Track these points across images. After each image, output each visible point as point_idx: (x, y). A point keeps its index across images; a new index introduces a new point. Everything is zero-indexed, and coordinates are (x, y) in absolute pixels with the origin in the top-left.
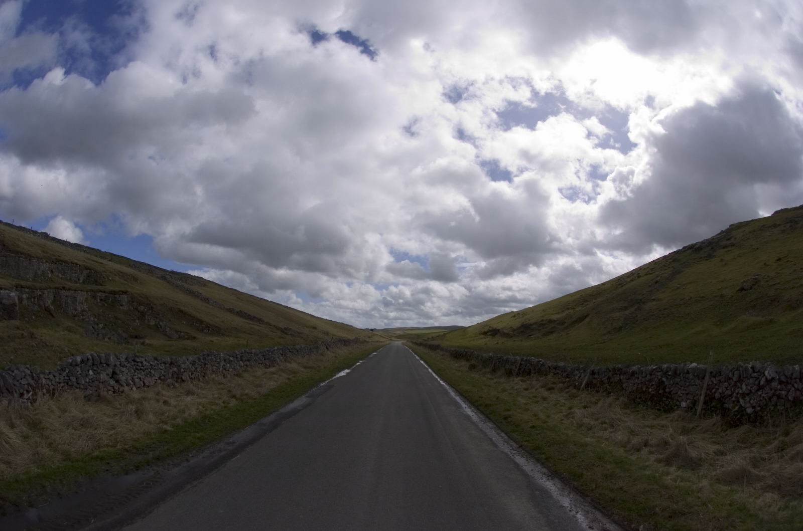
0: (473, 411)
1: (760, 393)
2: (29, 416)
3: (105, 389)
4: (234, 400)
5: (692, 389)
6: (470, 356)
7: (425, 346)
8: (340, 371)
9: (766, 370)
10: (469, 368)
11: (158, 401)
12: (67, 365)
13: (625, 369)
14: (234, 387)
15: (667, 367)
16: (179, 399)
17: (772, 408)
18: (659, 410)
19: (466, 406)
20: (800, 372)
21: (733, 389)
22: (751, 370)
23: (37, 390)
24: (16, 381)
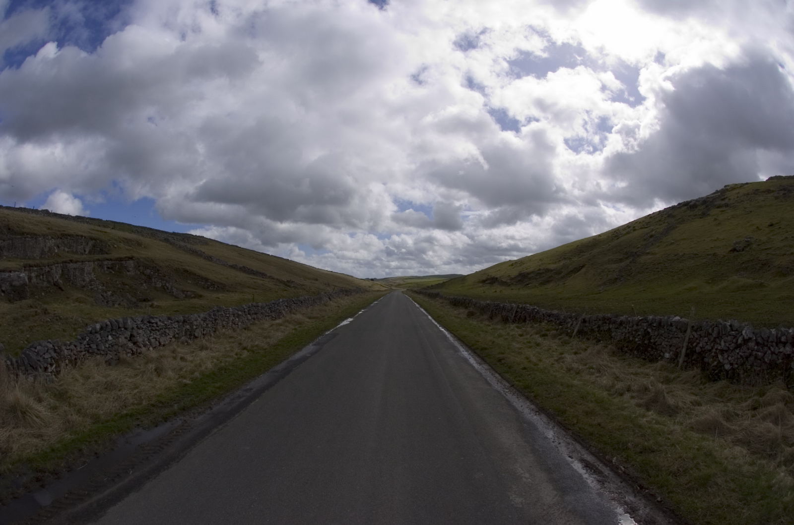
0: (470, 354)
1: (737, 351)
2: (55, 388)
3: (124, 352)
4: (245, 351)
5: (674, 341)
6: (469, 304)
7: (425, 294)
8: (343, 320)
9: (743, 330)
10: (467, 315)
11: (175, 358)
12: (87, 334)
13: (614, 319)
14: (245, 340)
15: (653, 319)
16: (193, 354)
17: (749, 367)
18: (644, 359)
19: (464, 350)
20: (777, 337)
21: (712, 345)
22: (729, 328)
23: (60, 362)
24: (39, 357)
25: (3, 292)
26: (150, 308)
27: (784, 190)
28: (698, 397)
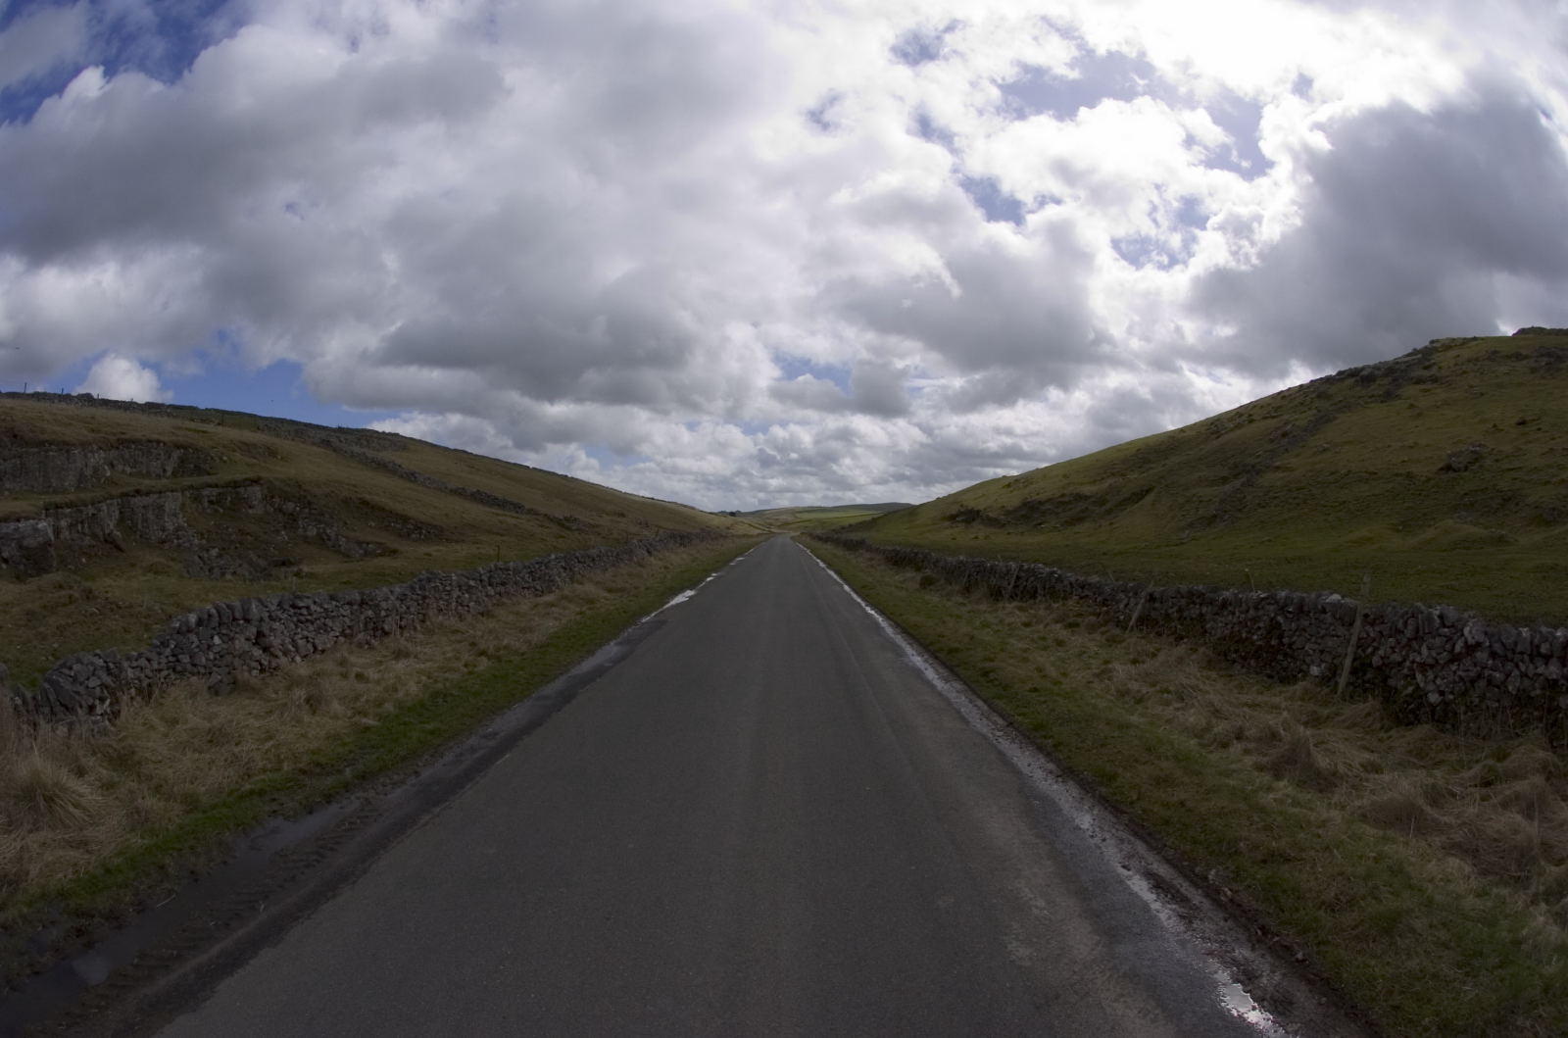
0: (926, 661)
1: (1454, 668)
3: (245, 667)
4: (484, 659)
5: (1330, 642)
6: (923, 561)
7: (837, 542)
8: (676, 595)
9: (1465, 625)
10: (921, 584)
11: (344, 676)
12: (171, 635)
13: (1211, 595)
14: (482, 637)
15: (1287, 597)
16: (382, 668)
17: (1477, 700)
18: (1270, 677)
19: (914, 653)
20: (1531, 643)
21: (1404, 653)
22: (1438, 621)
23: (119, 694)
24: (78, 685)
25: (6, 561)
26: (295, 578)
27: (1549, 355)
28: (1376, 755)
